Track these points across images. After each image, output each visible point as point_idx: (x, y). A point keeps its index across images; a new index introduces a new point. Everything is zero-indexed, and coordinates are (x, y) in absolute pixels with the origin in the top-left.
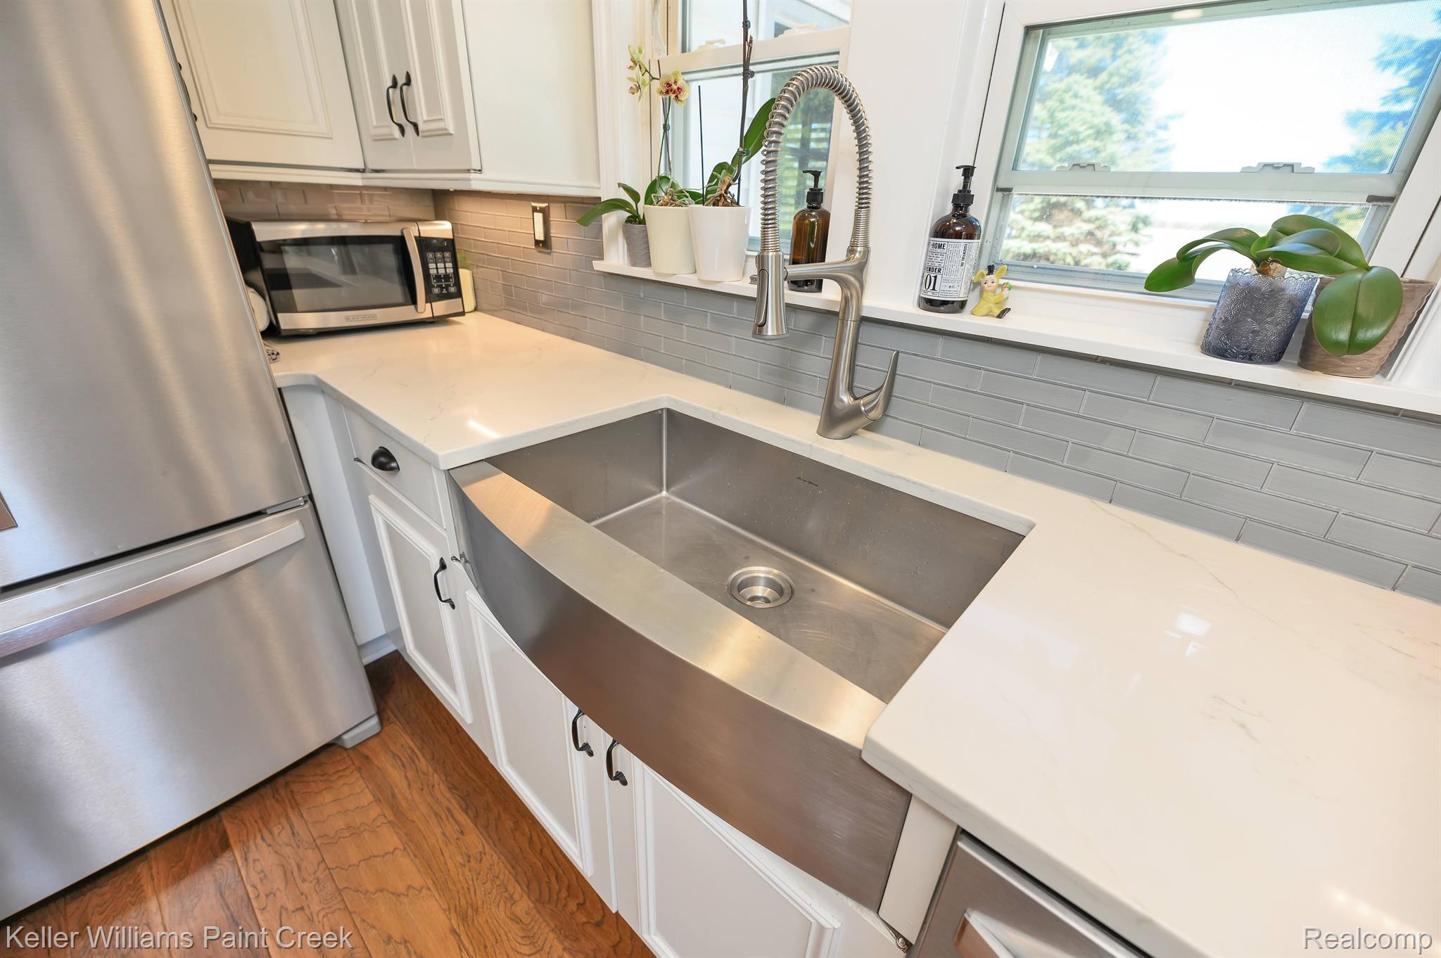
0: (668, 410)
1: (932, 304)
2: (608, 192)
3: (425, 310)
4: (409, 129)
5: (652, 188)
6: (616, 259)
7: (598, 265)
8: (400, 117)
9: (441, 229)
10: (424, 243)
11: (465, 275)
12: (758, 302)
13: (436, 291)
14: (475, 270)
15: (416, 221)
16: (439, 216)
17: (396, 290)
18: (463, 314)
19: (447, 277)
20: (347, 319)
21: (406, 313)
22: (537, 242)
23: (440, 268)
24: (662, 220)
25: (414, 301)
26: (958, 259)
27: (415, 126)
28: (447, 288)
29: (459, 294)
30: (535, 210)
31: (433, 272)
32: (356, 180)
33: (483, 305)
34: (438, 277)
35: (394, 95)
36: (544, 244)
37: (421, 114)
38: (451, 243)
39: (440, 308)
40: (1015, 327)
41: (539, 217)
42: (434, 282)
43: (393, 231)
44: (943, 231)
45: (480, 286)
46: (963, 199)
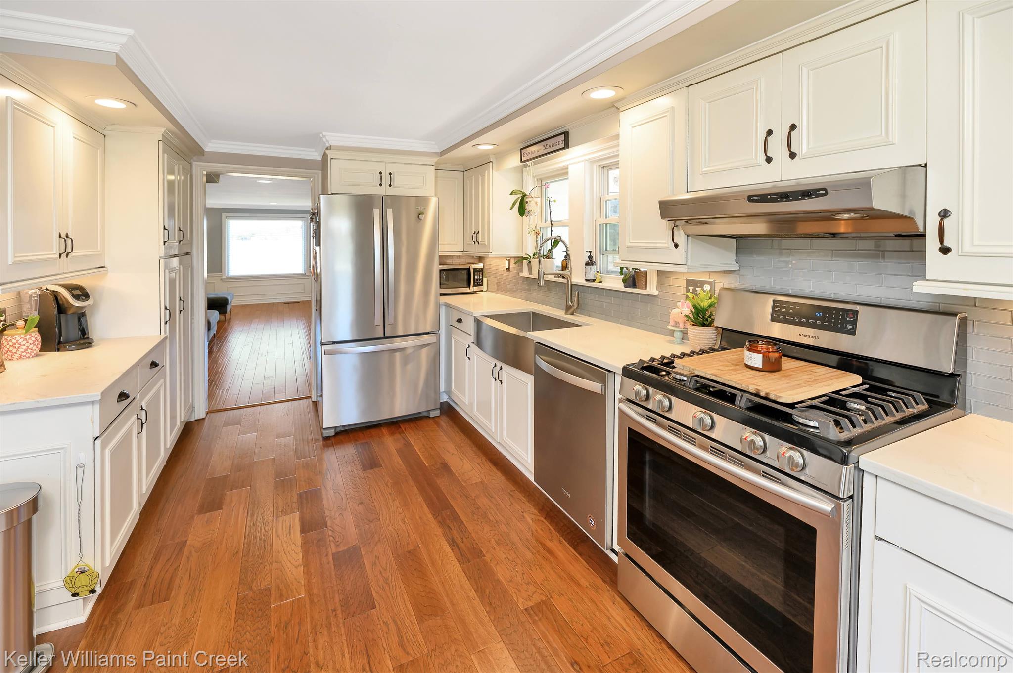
0: (533, 312)
1: (587, 280)
2: (524, 256)
3: (472, 289)
4: (477, 243)
5: (534, 255)
6: (525, 273)
7: (521, 275)
8: (475, 240)
9: (480, 266)
10: (475, 270)
11: (485, 280)
12: (538, 279)
13: (476, 283)
14: (489, 278)
15: (474, 264)
16: (480, 262)
17: (465, 283)
18: (482, 291)
19: (480, 279)
20: (458, 290)
21: (467, 290)
22: (507, 269)
23: (479, 277)
24: (535, 263)
25: (469, 286)
26: (589, 270)
27: (478, 242)
28: (479, 283)
29: (482, 285)
30: (507, 260)
31: (476, 278)
32: (461, 254)
33: (489, 289)
34: (477, 280)
35: (475, 235)
36: (508, 269)
37: (480, 240)
38: (482, 269)
39: (476, 288)
40: (604, 285)
41: (508, 262)
42: (476, 281)
43: (467, 267)
44: (587, 264)
45: (489, 283)
46: (590, 258)
